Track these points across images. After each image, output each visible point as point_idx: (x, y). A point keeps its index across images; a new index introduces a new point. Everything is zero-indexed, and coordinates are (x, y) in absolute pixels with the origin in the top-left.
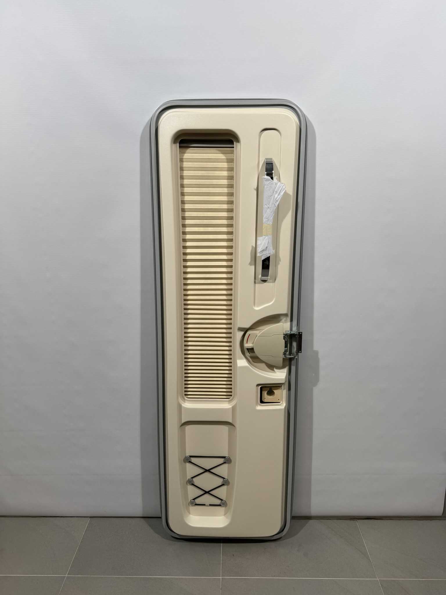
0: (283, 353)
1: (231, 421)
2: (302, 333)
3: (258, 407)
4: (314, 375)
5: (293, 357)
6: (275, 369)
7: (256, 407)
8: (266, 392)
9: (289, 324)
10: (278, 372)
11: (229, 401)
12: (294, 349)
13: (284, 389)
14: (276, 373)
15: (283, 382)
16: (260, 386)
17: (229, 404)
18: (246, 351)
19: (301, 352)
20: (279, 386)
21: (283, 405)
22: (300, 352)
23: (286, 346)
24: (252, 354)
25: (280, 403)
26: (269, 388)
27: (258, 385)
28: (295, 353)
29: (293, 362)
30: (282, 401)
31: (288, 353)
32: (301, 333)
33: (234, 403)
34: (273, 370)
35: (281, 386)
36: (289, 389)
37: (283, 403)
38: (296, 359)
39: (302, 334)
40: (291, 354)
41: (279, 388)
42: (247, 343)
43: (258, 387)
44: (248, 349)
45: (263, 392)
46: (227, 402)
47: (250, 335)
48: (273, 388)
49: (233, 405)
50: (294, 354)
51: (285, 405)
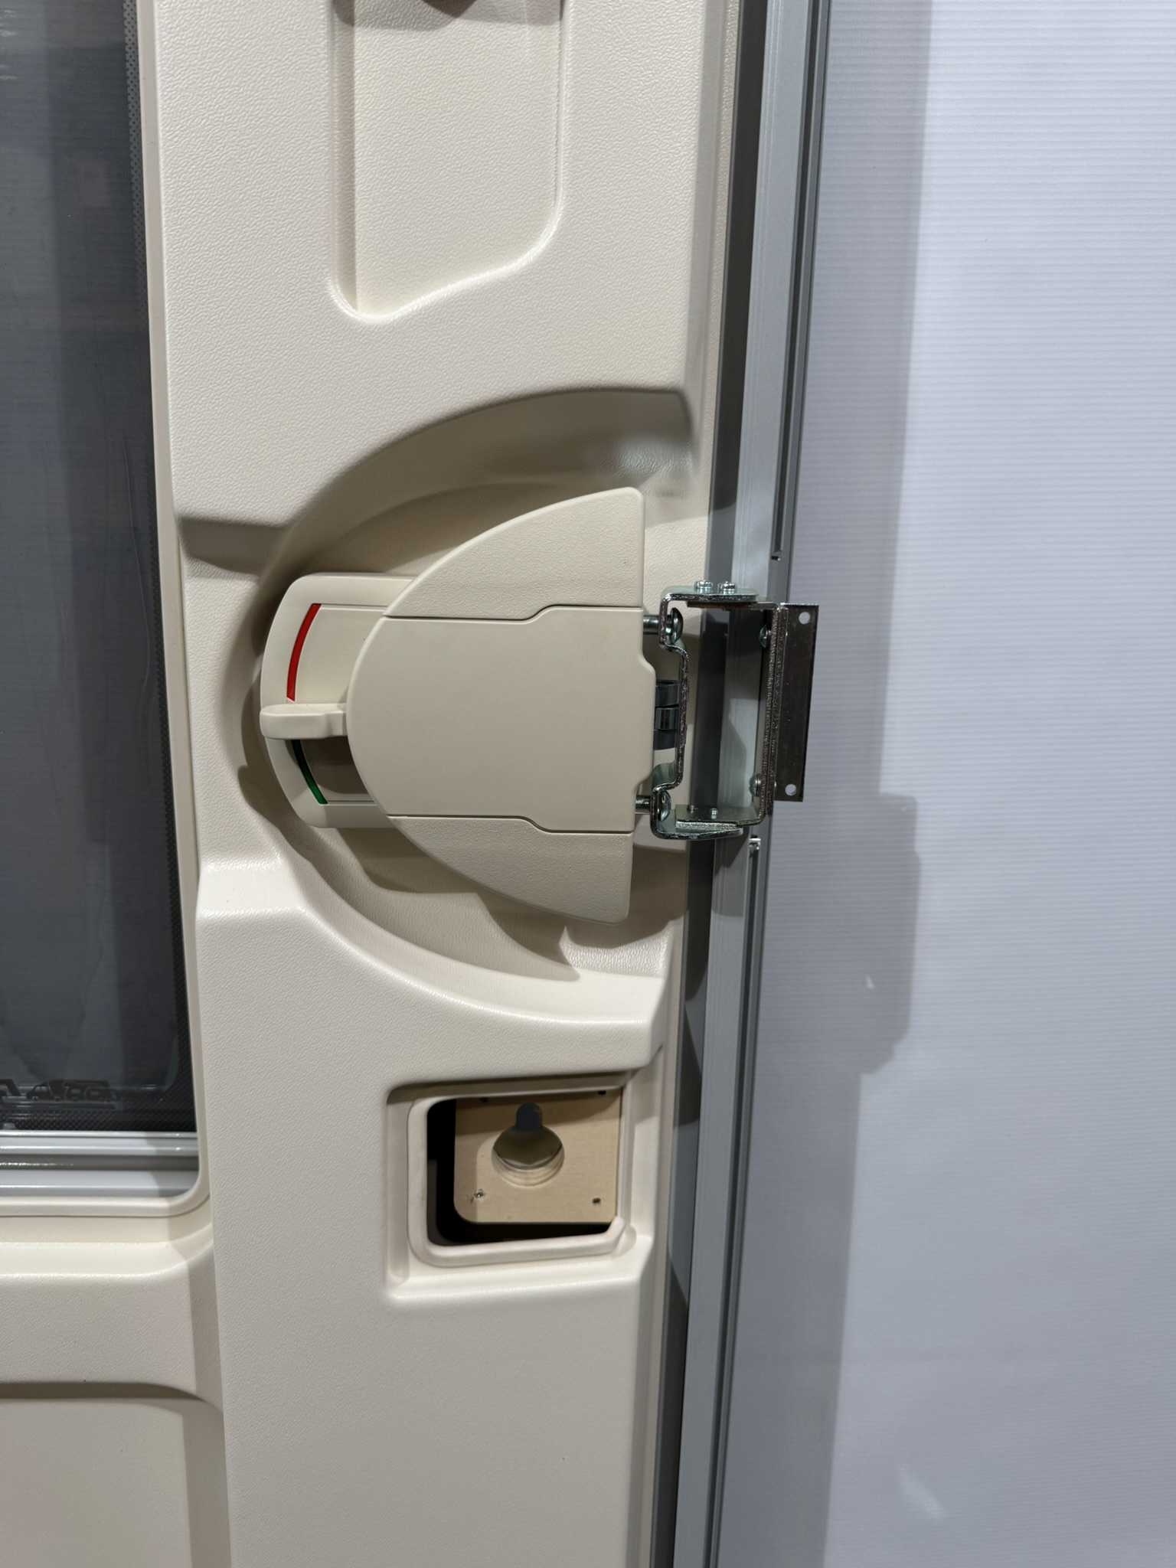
0: (638, 797)
1: (186, 1381)
2: (813, 610)
3: (406, 1276)
4: (870, 985)
5: (728, 828)
6: (567, 947)
7: (392, 1276)
8: (486, 1146)
9: (697, 527)
10: (591, 968)
11: (173, 1215)
12: (742, 764)
13: (645, 1114)
14: (574, 977)
15: (633, 1056)
16: (427, 1103)
17: (172, 1237)
18: (285, 771)
19: (799, 797)
20: (602, 1093)
21: (626, 1249)
22: (791, 789)
23: (665, 734)
24: (344, 804)
25: (601, 1228)
26: (515, 1109)
27: (402, 1093)
28: (748, 796)
29: (728, 883)
30: (627, 1218)
31: (680, 795)
32: (804, 618)
33: (202, 1238)
34: (558, 957)
35: (620, 1092)
36: (689, 1109)
37: (633, 1224)
38: (748, 862)
39: (813, 626)
40: (715, 807)
41: (603, 1108)
42: (291, 694)
43: (405, 1106)
44: (297, 748)
45: (461, 1143)
46: (165, 1221)
47: (314, 608)
48: (543, 1107)
49: (200, 1254)
50: (740, 809)
51: (644, 1241)
